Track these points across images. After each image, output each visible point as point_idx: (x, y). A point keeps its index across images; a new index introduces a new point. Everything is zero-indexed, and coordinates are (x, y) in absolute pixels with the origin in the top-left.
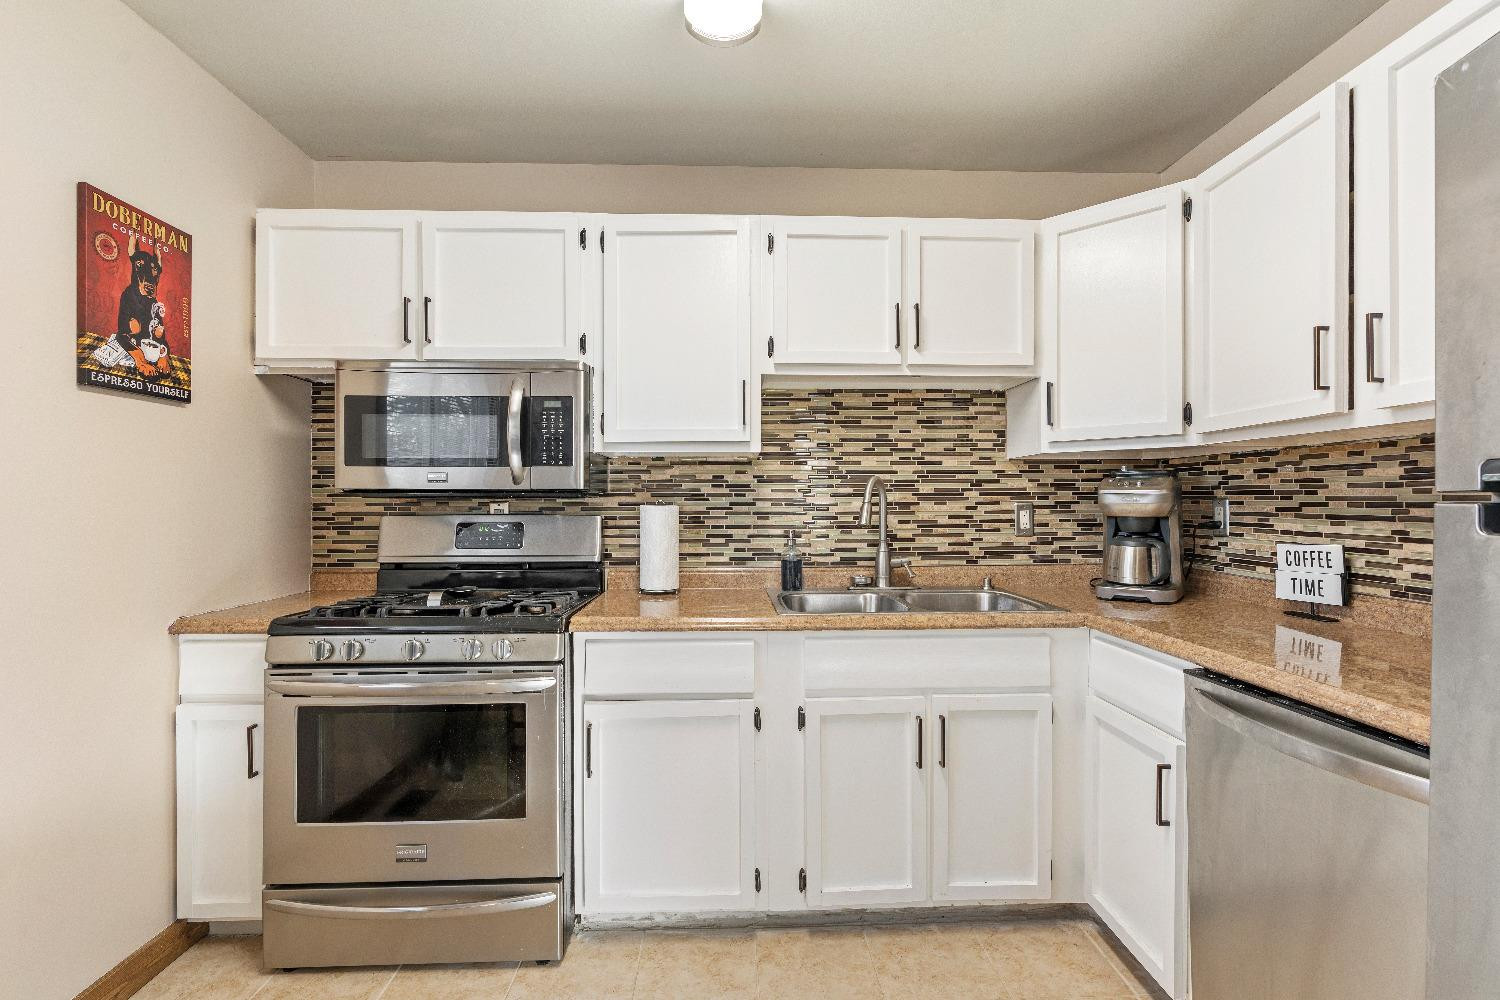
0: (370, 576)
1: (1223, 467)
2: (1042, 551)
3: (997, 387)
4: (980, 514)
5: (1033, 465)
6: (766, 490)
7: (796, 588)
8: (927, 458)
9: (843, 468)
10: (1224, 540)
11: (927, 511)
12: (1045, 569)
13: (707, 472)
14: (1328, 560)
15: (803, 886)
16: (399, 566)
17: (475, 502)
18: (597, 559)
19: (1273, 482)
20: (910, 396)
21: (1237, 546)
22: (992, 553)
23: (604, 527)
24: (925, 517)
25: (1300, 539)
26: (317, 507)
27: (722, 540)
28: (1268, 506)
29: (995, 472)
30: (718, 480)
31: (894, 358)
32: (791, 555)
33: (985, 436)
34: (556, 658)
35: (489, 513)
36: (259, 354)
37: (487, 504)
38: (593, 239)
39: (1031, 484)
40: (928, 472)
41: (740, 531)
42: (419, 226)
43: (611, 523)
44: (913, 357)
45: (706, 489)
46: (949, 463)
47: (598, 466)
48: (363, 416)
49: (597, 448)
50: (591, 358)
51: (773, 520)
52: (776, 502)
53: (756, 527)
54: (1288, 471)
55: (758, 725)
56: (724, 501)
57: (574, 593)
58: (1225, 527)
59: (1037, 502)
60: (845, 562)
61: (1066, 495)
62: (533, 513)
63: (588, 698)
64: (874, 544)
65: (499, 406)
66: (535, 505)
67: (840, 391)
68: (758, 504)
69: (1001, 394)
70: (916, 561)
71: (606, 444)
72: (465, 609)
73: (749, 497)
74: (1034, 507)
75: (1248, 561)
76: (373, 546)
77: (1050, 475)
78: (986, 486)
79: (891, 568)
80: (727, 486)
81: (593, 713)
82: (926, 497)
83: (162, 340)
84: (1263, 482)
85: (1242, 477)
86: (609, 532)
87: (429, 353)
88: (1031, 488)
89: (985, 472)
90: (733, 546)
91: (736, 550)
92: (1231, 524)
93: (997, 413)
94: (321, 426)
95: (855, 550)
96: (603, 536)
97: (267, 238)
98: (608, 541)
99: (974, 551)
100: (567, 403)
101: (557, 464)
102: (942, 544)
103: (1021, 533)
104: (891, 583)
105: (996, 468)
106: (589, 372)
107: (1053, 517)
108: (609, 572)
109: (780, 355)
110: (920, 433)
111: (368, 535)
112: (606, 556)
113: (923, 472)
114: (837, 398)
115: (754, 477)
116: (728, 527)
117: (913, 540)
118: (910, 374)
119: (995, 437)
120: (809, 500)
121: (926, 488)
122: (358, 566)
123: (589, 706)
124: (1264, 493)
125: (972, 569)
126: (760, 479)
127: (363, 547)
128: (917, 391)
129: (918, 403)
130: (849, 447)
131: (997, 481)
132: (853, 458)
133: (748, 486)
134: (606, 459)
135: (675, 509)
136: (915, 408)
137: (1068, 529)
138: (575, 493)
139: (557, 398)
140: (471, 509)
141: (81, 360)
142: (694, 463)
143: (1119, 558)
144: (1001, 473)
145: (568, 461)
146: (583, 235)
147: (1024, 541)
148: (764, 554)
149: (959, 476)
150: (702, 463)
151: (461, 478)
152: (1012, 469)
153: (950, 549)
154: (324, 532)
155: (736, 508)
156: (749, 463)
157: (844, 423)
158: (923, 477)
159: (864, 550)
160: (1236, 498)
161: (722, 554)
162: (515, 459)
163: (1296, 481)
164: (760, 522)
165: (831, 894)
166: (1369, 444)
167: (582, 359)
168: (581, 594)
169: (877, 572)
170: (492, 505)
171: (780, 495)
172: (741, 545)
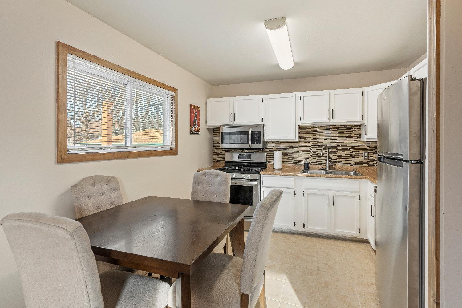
0: (223, 164)
2: (371, 163)
4: (354, 154)
5: (369, 143)
6: (301, 148)
7: (307, 169)
8: (340, 141)
11: (340, 153)
12: (372, 168)
13: (288, 144)
15: (304, 226)
16: (228, 162)
18: (265, 162)
20: (336, 127)
22: (357, 163)
23: (267, 155)
24: (339, 155)
26: (214, 151)
27: (292, 159)
29: (358, 144)
30: (290, 146)
31: (328, 121)
32: (306, 162)
33: (355, 136)
34: (258, 179)
36: (207, 124)
38: (264, 100)
39: (368, 147)
41: (295, 157)
42: (233, 99)
43: (268, 154)
44: (332, 120)
45: (288, 148)
46: (345, 142)
47: (265, 143)
49: (265, 140)
50: (264, 123)
51: (303, 155)
52: (303, 151)
55: (295, 194)
56: (292, 150)
57: (261, 169)
59: (369, 152)
60: (319, 164)
62: (253, 152)
63: (263, 187)
64: (326, 161)
65: (247, 133)
66: (253, 151)
68: (299, 151)
69: (360, 126)
70: (337, 164)
71: (267, 140)
72: (242, 170)
73: (297, 150)
74: (369, 153)
76: (224, 158)
77: (374, 145)
78: (355, 147)
79: (330, 166)
80: (293, 147)
81: (264, 189)
82: (340, 150)
83: (197, 125)
86: (267, 156)
87: (235, 123)
88: (368, 148)
89: (355, 144)
93: (358, 130)
94: (214, 135)
95: (321, 162)
96: (266, 157)
97: (208, 104)
98: (267, 158)
99: (352, 163)
100: (260, 132)
101: (258, 144)
102: (344, 161)
103: (365, 159)
104: (329, 169)
106: (263, 125)
107: (374, 155)
108: (267, 164)
109: (302, 121)
110: (338, 135)
111: (223, 156)
112: (267, 161)
117: (336, 160)
119: (358, 136)
120: (311, 150)
121: (340, 148)
122: (221, 162)
123: (263, 188)
125: (352, 167)
126: (300, 146)
127: (222, 158)
129: (338, 128)
131: (358, 146)
132: (321, 141)
133: (297, 147)
134: (267, 142)
135: (281, 152)
136: (337, 130)
138: (261, 149)
139: (257, 131)
140: (241, 151)
141: (190, 130)
142: (285, 142)
145: (260, 143)
146: (262, 99)
147: (366, 161)
148: (300, 162)
149: (348, 145)
150: (287, 142)
151: (240, 146)
152: (362, 144)
153: (346, 162)
154: (215, 155)
155: (294, 152)
156: (297, 142)
157: (319, 133)
158: (339, 145)
159: (323, 162)
161: (291, 162)
162: (250, 142)
164: (300, 155)
165: (310, 228)
167: (262, 124)
168: (262, 168)
169: (326, 167)
170: (245, 151)
171: (304, 149)
172: (295, 160)
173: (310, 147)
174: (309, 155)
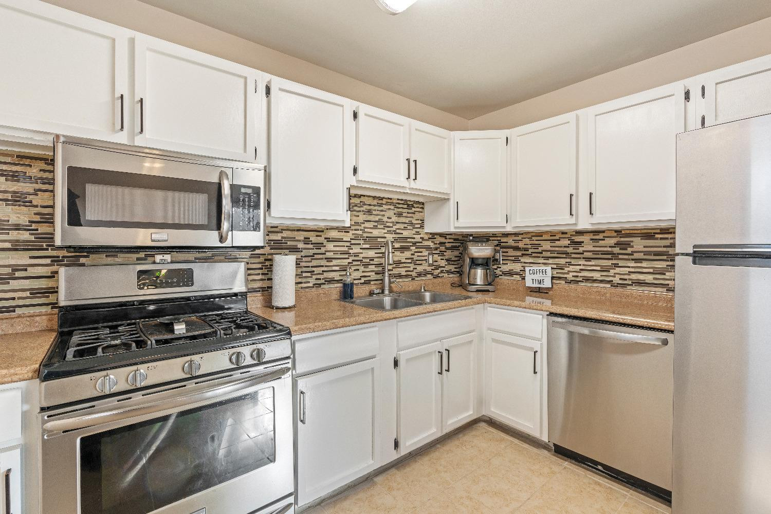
1: (499, 238)
2: (435, 272)
3: (421, 200)
4: (415, 257)
5: (433, 236)
6: (330, 246)
8: (398, 231)
9: (365, 235)
10: (500, 266)
12: (436, 280)
13: (301, 236)
14: (546, 272)
17: (142, 255)
19: (521, 245)
20: (391, 201)
21: (505, 268)
22: (421, 274)
24: (397, 259)
25: (531, 265)
27: (309, 274)
28: (519, 253)
30: (307, 241)
32: (347, 280)
33: (417, 222)
35: (154, 263)
37: (153, 256)
38: (261, 89)
39: (432, 244)
40: (398, 238)
41: (318, 269)
44: (413, 184)
45: (301, 245)
46: (405, 234)
48: (87, 185)
51: (335, 262)
52: (335, 252)
53: (326, 266)
54: (527, 241)
56: (311, 252)
58: (500, 261)
59: (434, 251)
60: (366, 283)
61: (443, 248)
63: (298, 377)
67: (364, 196)
68: (327, 253)
69: (423, 204)
71: (271, 218)
73: (323, 250)
74: (433, 254)
75: (510, 273)
77: (439, 239)
78: (417, 244)
80: (312, 244)
82: (397, 249)
84: (516, 245)
85: (507, 242)
89: (417, 238)
90: (314, 277)
91: (316, 279)
92: (502, 260)
93: (421, 212)
95: (370, 276)
99: (414, 274)
100: (256, 191)
101: (249, 230)
103: (430, 265)
105: (421, 236)
107: (439, 258)
110: (394, 219)
113: (396, 238)
114: (362, 199)
115: (325, 238)
116: (312, 267)
118: (409, 192)
119: (421, 222)
120: (350, 251)
121: (397, 245)
124: (517, 248)
126: (328, 240)
127: (28, 294)
128: (394, 199)
129: (394, 205)
130: (367, 225)
131: (421, 242)
132: (369, 230)
133: (323, 244)
136: (393, 207)
137: (443, 263)
139: (250, 187)
140: (138, 259)
142: (294, 230)
143: (475, 275)
144: (422, 238)
145: (256, 228)
147: (430, 269)
148: (331, 281)
149: (409, 240)
150: (298, 230)
152: (426, 237)
153: (406, 273)
155: (316, 256)
156: (323, 231)
157: (365, 212)
158: (396, 240)
159: (373, 276)
160: (505, 250)
161: (309, 282)
162: (225, 224)
163: (530, 244)
164: (328, 264)
166: (558, 233)
170: (158, 258)
171: (338, 249)
172: (318, 277)
173: (348, 244)
174: (345, 262)
